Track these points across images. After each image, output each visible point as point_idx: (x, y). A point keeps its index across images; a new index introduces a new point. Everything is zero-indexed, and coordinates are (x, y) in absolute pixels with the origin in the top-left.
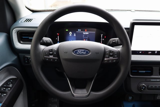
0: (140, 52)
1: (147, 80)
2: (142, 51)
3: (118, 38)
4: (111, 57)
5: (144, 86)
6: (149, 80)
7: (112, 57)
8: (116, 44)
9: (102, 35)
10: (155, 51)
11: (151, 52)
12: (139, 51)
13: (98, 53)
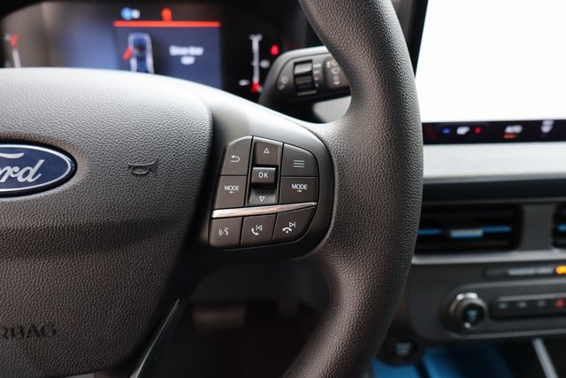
0: (462, 131)
1: (491, 272)
2: (473, 126)
3: (324, 49)
4: (262, 199)
5: (472, 306)
6: (498, 272)
7: (273, 199)
8: (314, 88)
9: (256, 41)
10: (539, 123)
11: (517, 129)
12: (454, 126)
13: (152, 169)
